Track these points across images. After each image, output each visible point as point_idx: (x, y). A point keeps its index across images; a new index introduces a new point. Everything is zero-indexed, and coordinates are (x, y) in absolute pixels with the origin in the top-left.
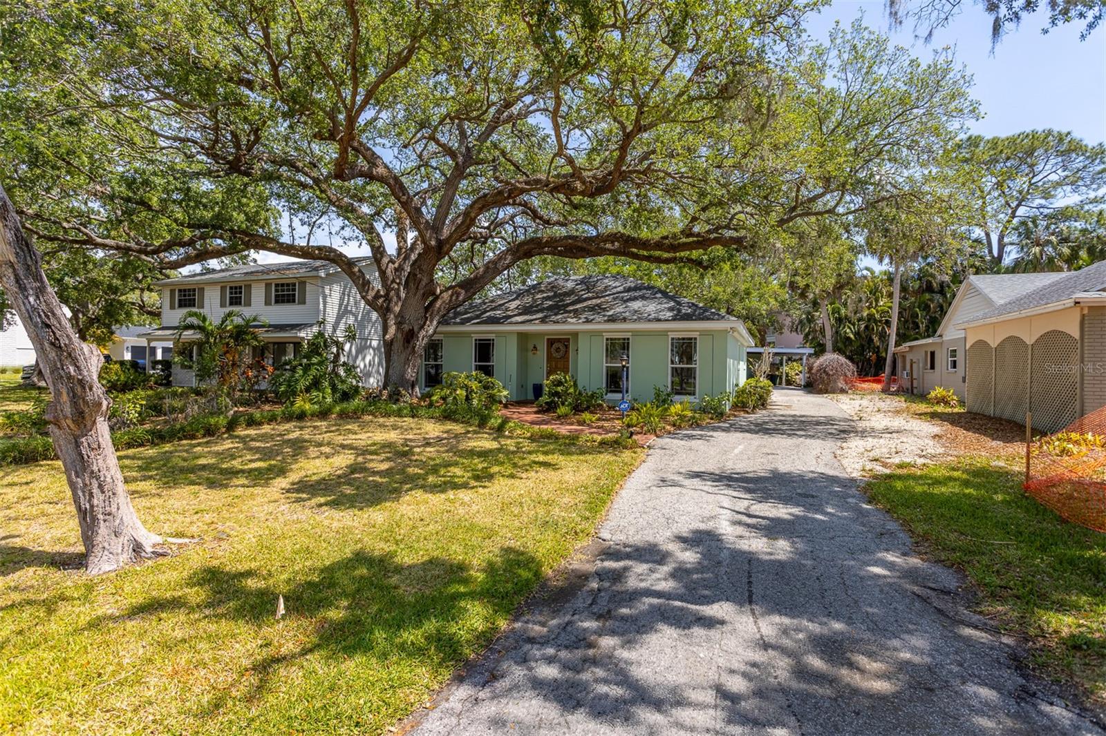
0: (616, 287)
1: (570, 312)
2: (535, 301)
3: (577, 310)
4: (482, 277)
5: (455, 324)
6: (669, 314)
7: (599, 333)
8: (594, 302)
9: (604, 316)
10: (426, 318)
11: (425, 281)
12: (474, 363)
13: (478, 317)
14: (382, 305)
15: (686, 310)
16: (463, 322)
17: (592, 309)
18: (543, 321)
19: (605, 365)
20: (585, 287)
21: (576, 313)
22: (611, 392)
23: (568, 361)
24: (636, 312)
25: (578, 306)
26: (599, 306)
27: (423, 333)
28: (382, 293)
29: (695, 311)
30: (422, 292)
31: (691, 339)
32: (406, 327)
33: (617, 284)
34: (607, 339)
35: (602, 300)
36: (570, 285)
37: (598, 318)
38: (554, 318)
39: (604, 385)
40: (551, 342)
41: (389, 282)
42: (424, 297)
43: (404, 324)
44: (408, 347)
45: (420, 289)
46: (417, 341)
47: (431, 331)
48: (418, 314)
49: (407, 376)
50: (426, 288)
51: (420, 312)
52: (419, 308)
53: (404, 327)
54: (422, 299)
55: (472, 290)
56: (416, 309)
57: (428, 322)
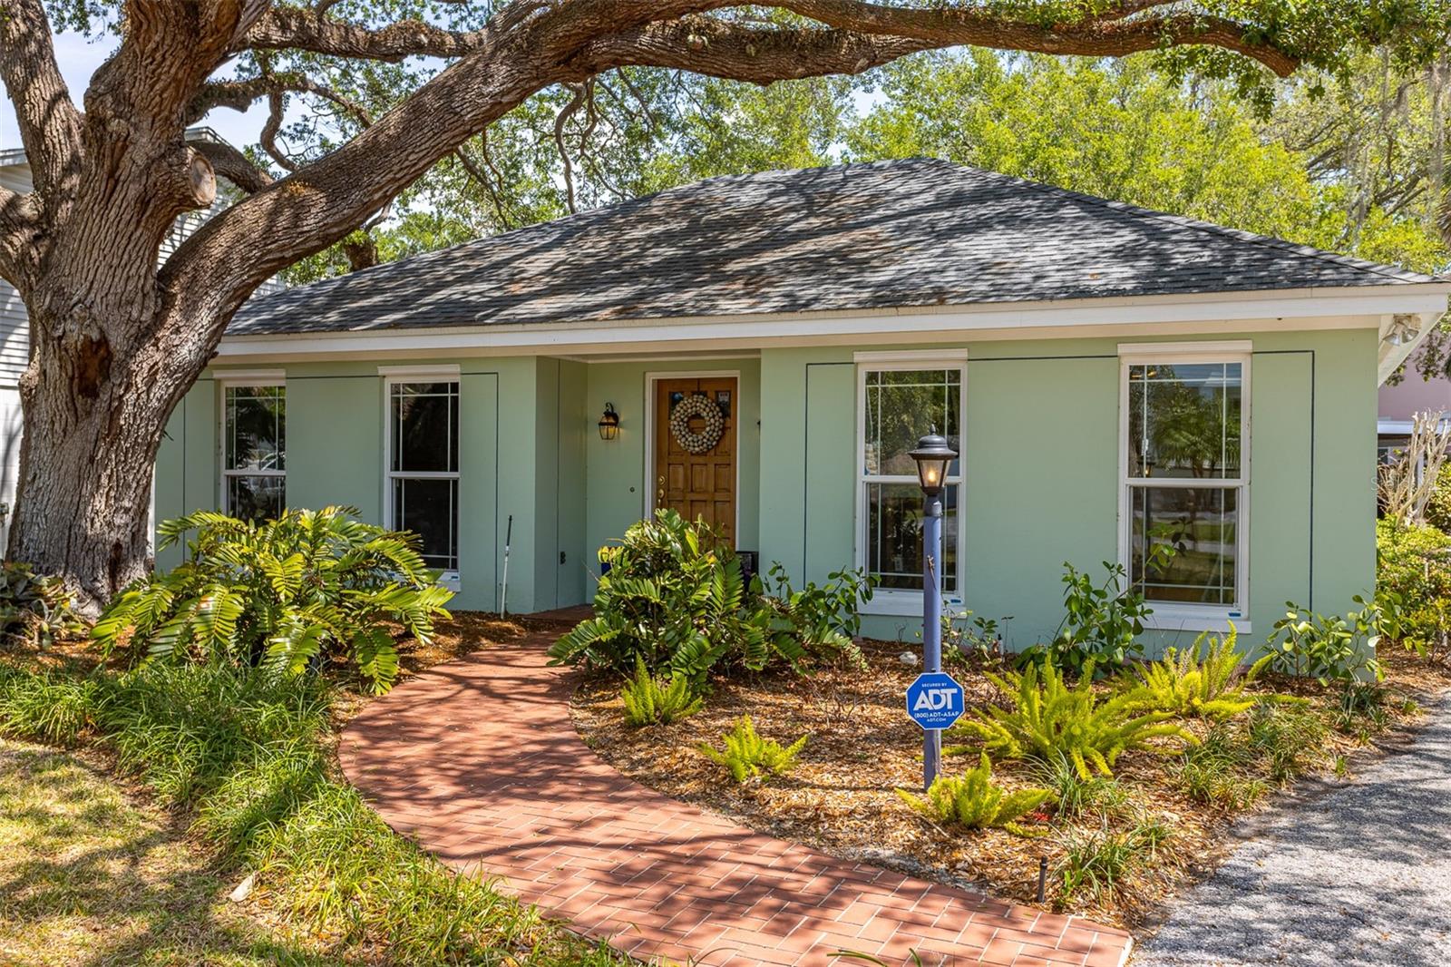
0: (908, 196)
1: (733, 277)
2: (617, 246)
3: (760, 270)
4: (397, 144)
5: (318, 328)
6: (1120, 273)
7: (835, 355)
8: (827, 242)
9: (860, 286)
10: (167, 302)
11: (142, 149)
12: (388, 474)
13: (404, 303)
14: (24, 256)
15: (1183, 255)
16: (347, 323)
17: (817, 265)
18: (627, 311)
19: (862, 478)
20: (802, 201)
21: (755, 281)
22: (886, 583)
23: (730, 465)
24: (984, 267)
25: (767, 258)
26: (842, 254)
28: (27, 210)
29: (1229, 256)
30: (134, 191)
31: (1217, 371)
32: (74, 333)
33: (914, 185)
34: (872, 377)
35: (858, 234)
36: (748, 197)
37: (836, 294)
38: (668, 300)
39: (861, 559)
40: (669, 394)
41: (56, 173)
42: (148, 213)
43: (65, 319)
44: (89, 414)
45: (122, 178)
46: (127, 390)
47: (184, 351)
48: (116, 280)
49: (89, 524)
50: (148, 176)
51: (133, 271)
52: (126, 257)
53: (64, 332)
54: (139, 222)
55: (356, 195)
56: (115, 262)
57: (175, 316)
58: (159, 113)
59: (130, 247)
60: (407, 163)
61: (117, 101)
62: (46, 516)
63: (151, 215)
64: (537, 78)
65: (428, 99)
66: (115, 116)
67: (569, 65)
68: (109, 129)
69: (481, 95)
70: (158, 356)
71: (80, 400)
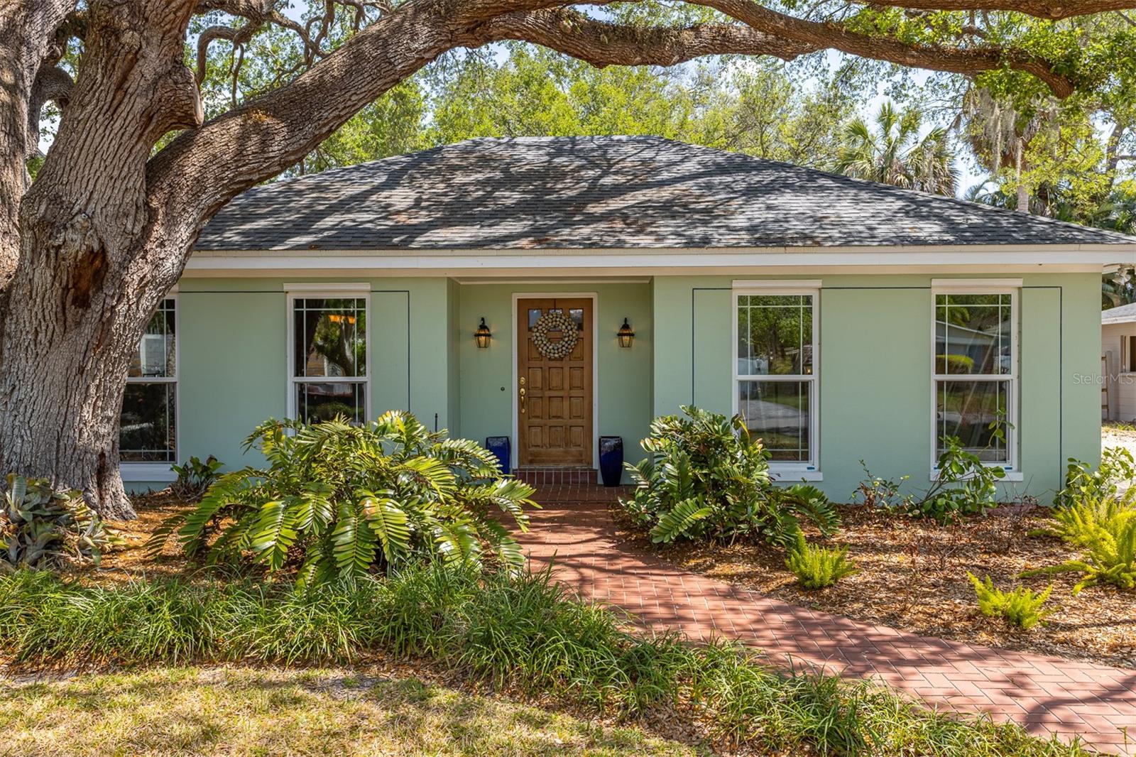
6: (928, 227)
7: (719, 282)
8: (653, 195)
9: (729, 228)
10: (152, 216)
11: (151, 64)
12: (291, 379)
16: (260, 242)
18: (542, 240)
19: (737, 377)
20: (582, 162)
24: (816, 219)
25: (613, 204)
26: (679, 205)
27: (138, 270)
29: (992, 219)
30: (140, 104)
31: (994, 299)
32: (75, 243)
34: (742, 299)
35: (672, 190)
37: (721, 235)
38: (570, 233)
40: (527, 310)
42: (151, 128)
43: (65, 228)
44: (78, 324)
45: (130, 90)
46: (119, 301)
47: (168, 264)
48: (116, 191)
49: (77, 435)
50: (155, 90)
51: (131, 184)
52: (126, 169)
53: (65, 241)
54: (141, 135)
55: (309, 128)
56: (116, 173)
57: (158, 231)
58: (169, 31)
59: (130, 160)
60: (349, 103)
61: (132, 13)
62: (30, 429)
63: (152, 131)
64: (450, 41)
65: (367, 47)
66: (129, 28)
67: (473, 34)
68: (123, 40)
69: (409, 49)
70: (147, 268)
71: (71, 311)
